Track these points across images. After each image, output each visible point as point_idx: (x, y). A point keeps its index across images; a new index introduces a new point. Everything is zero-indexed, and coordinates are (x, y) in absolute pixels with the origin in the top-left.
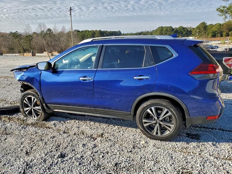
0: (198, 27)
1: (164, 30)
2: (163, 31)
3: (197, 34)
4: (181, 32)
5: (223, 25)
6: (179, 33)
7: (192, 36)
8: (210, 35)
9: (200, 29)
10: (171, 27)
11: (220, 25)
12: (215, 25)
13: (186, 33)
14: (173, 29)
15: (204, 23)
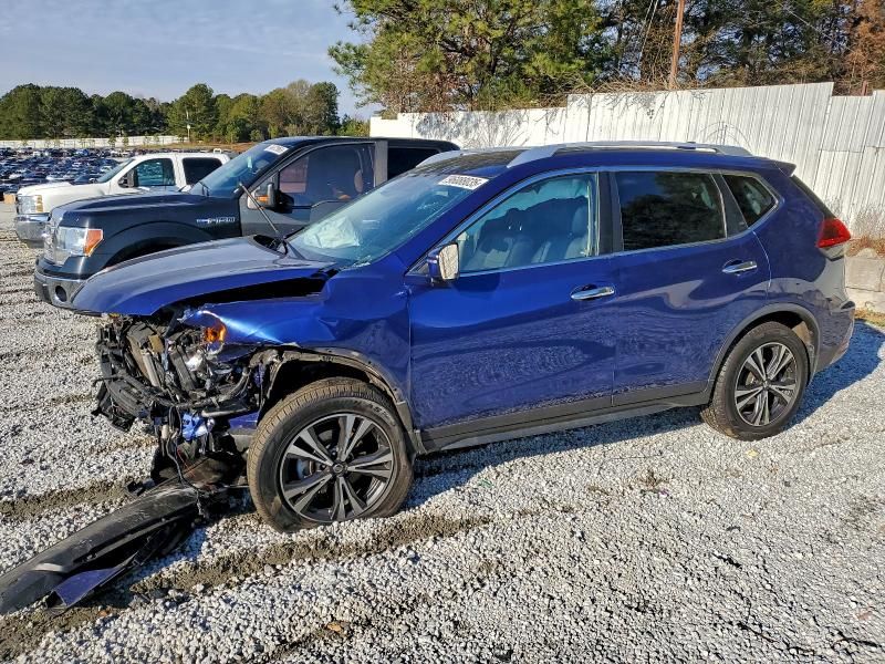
0: (186, 103)
1: (47, 99)
2: (42, 104)
3: (189, 127)
4: (124, 115)
5: (262, 102)
6: (116, 117)
7: (168, 134)
8: (231, 135)
9: (194, 110)
10: (77, 91)
11: (255, 99)
12: (238, 98)
13: (143, 121)
14: (88, 102)
15: (201, 90)
